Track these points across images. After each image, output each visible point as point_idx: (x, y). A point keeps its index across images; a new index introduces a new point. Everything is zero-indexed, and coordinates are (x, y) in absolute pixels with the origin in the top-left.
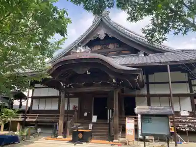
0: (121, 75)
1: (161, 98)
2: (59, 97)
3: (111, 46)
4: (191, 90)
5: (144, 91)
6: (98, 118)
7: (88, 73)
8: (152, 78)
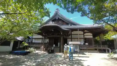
0: (64, 31)
1: (75, 39)
2: (42, 39)
3: (60, 22)
4: (84, 37)
5: (70, 37)
6: (55, 45)
7: (53, 31)
8: (73, 33)
